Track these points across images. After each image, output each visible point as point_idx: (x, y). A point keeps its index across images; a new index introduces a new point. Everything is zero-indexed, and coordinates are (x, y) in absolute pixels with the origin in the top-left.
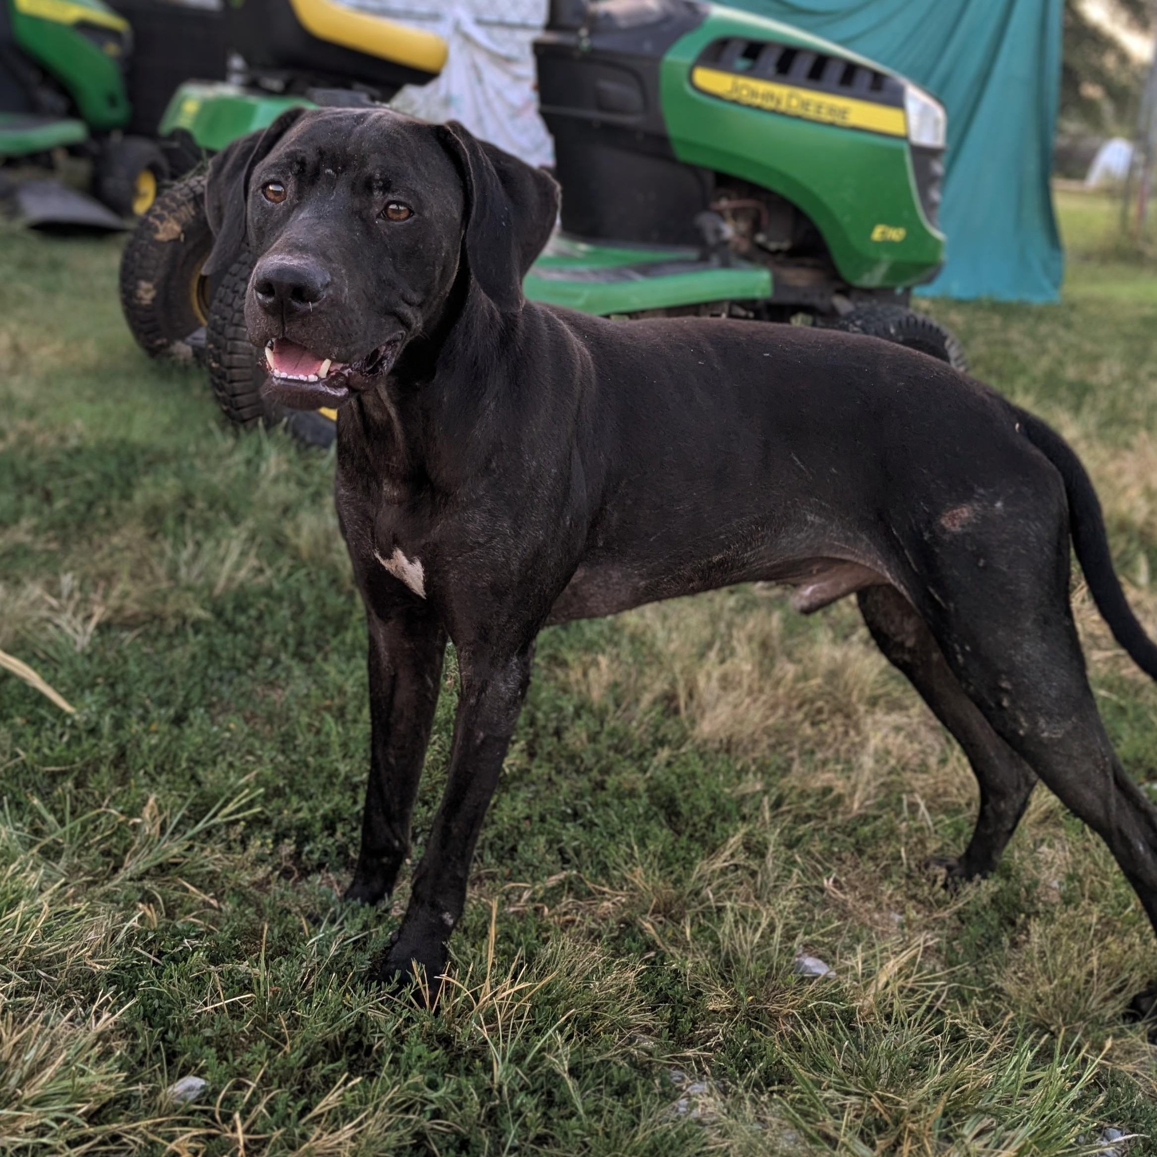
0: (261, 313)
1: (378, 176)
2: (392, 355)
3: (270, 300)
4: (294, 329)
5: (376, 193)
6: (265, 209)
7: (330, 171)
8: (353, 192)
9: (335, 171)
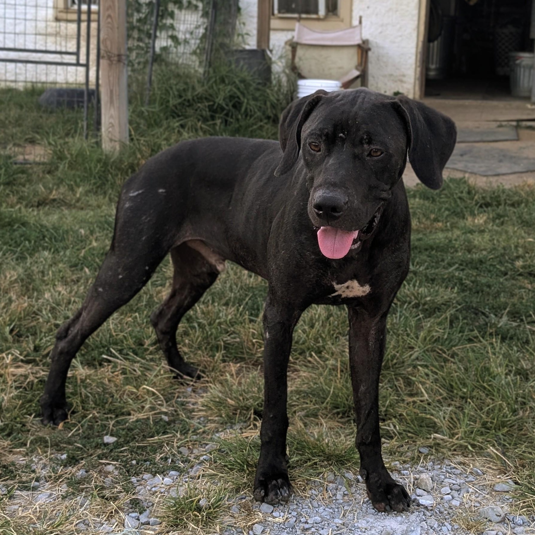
1: (365, 137)
5: (365, 146)
6: (311, 154)
7: (341, 135)
8: (354, 145)
9: (344, 134)
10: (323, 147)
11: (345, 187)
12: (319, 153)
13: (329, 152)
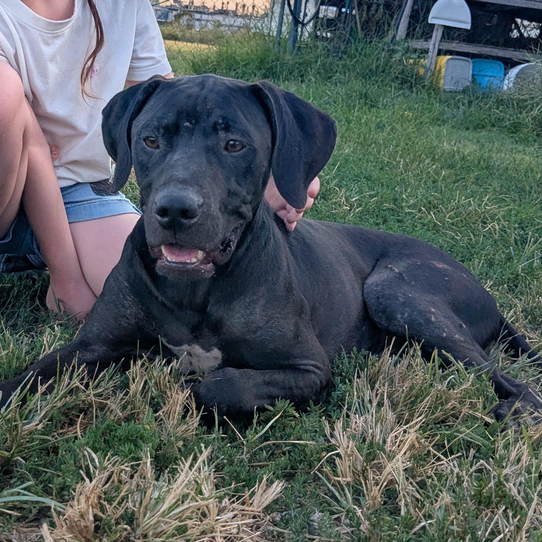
0: (160, 229)
1: (220, 121)
2: (235, 237)
3: (166, 219)
4: (181, 236)
5: (220, 132)
6: (146, 152)
7: (187, 124)
8: (206, 135)
9: (191, 123)
10: (162, 143)
11: (198, 185)
12: (158, 150)
13: (171, 146)
